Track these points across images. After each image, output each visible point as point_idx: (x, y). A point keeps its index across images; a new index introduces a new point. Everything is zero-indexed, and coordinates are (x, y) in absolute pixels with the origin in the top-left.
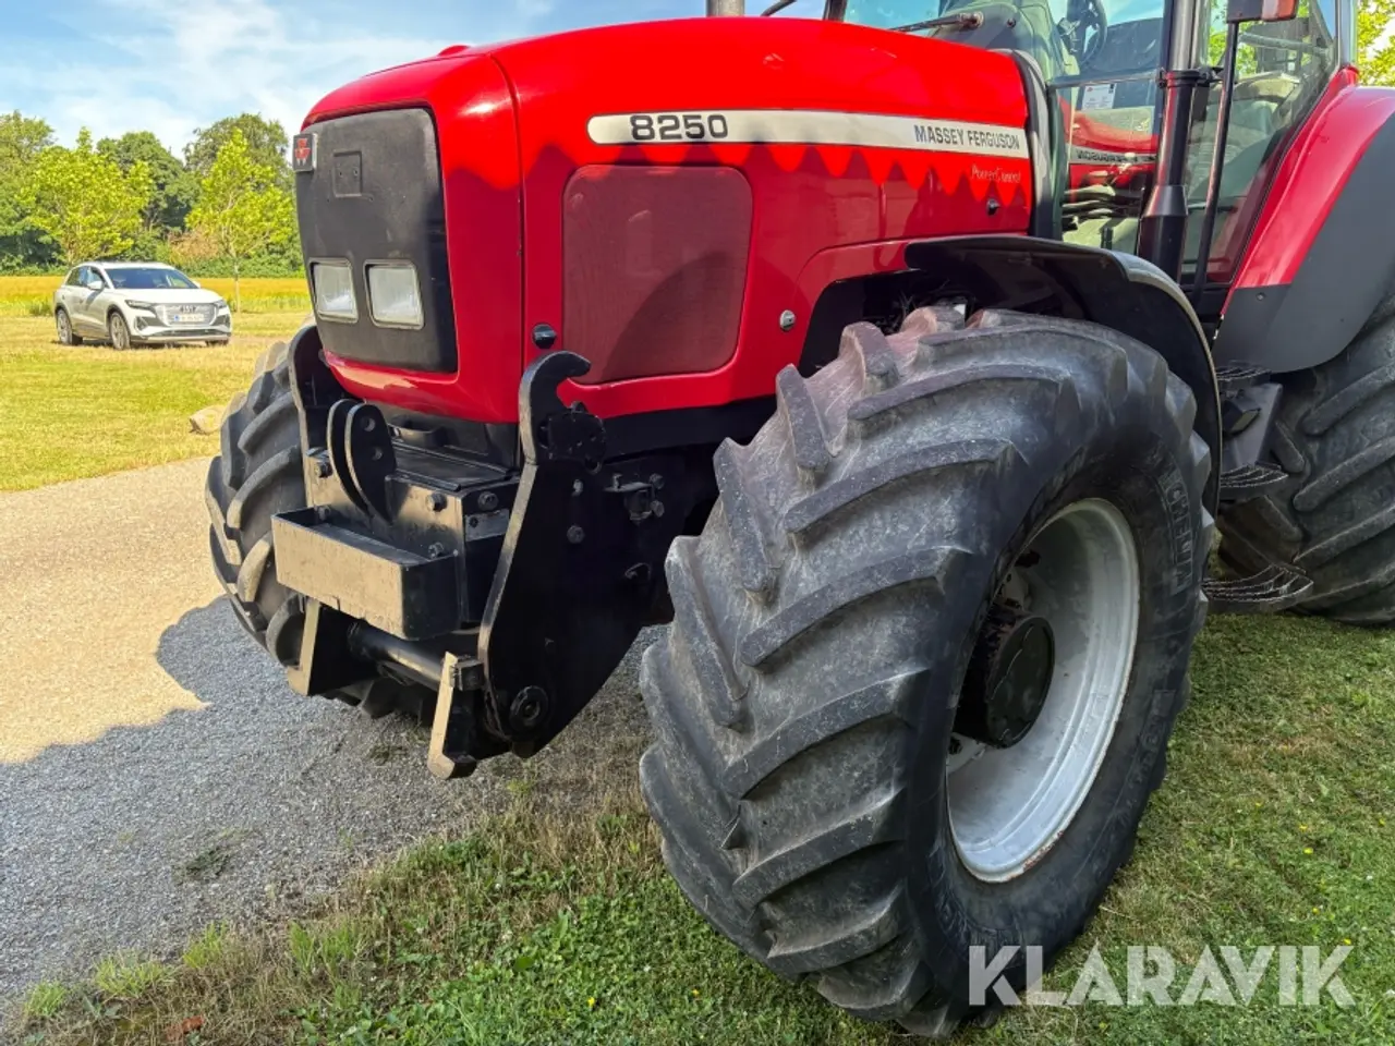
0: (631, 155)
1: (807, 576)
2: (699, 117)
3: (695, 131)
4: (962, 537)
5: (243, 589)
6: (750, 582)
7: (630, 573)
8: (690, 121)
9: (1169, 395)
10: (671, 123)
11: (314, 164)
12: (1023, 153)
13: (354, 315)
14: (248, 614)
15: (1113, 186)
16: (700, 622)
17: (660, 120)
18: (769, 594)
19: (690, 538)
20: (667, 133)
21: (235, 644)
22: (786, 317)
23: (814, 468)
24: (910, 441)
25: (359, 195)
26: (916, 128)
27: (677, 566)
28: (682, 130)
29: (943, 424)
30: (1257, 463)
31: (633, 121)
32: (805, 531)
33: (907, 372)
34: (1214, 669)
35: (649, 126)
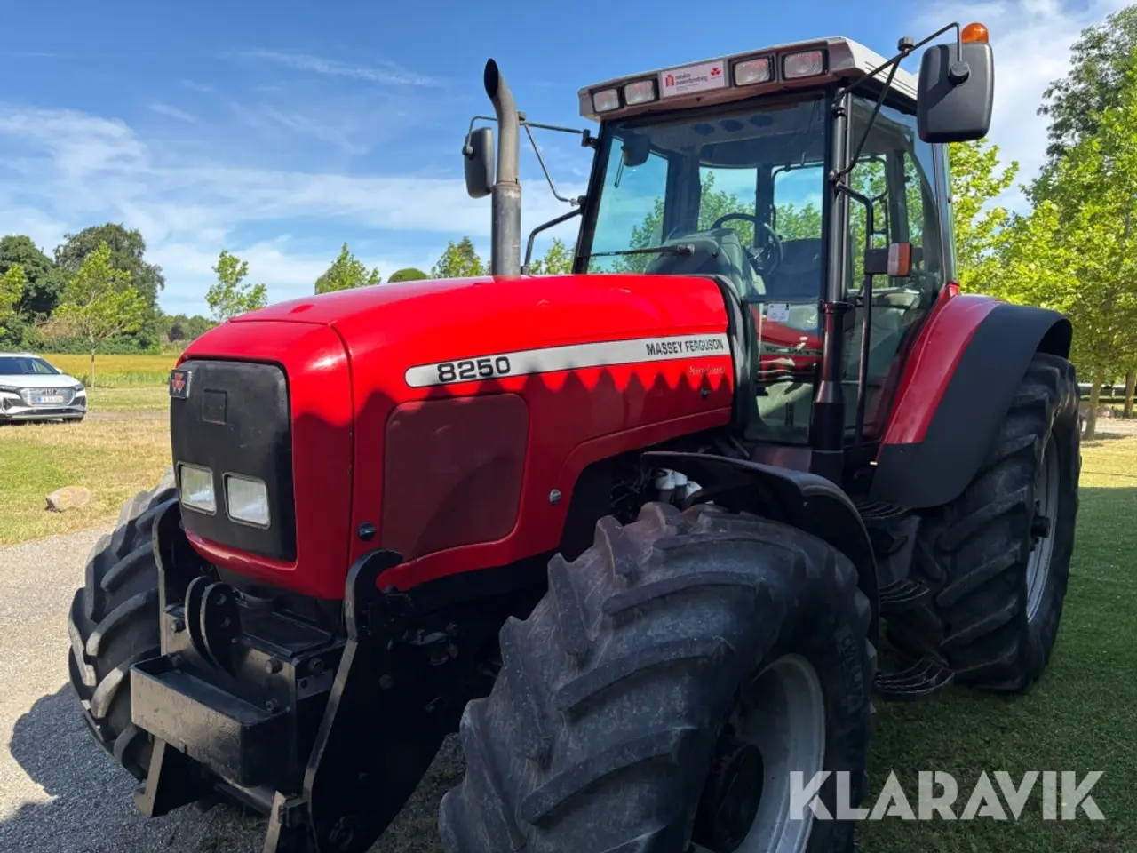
0: (437, 392)
1: (573, 746)
2: (489, 360)
3: (486, 370)
4: (690, 717)
5: (96, 707)
6: (529, 751)
7: (430, 708)
8: (482, 364)
9: (837, 569)
10: (468, 366)
11: (188, 394)
12: (726, 351)
13: (212, 507)
14: (99, 727)
15: (794, 359)
16: (488, 780)
17: (460, 366)
18: (544, 761)
19: (480, 701)
20: (465, 374)
21: (81, 733)
22: (554, 495)
23: (577, 655)
24: (649, 633)
25: (223, 423)
26: (648, 346)
27: (469, 729)
28: (476, 371)
29: (672, 620)
30: (908, 578)
31: (439, 369)
32: (571, 711)
33: (645, 569)
34: (888, 736)
35: (452, 371)
